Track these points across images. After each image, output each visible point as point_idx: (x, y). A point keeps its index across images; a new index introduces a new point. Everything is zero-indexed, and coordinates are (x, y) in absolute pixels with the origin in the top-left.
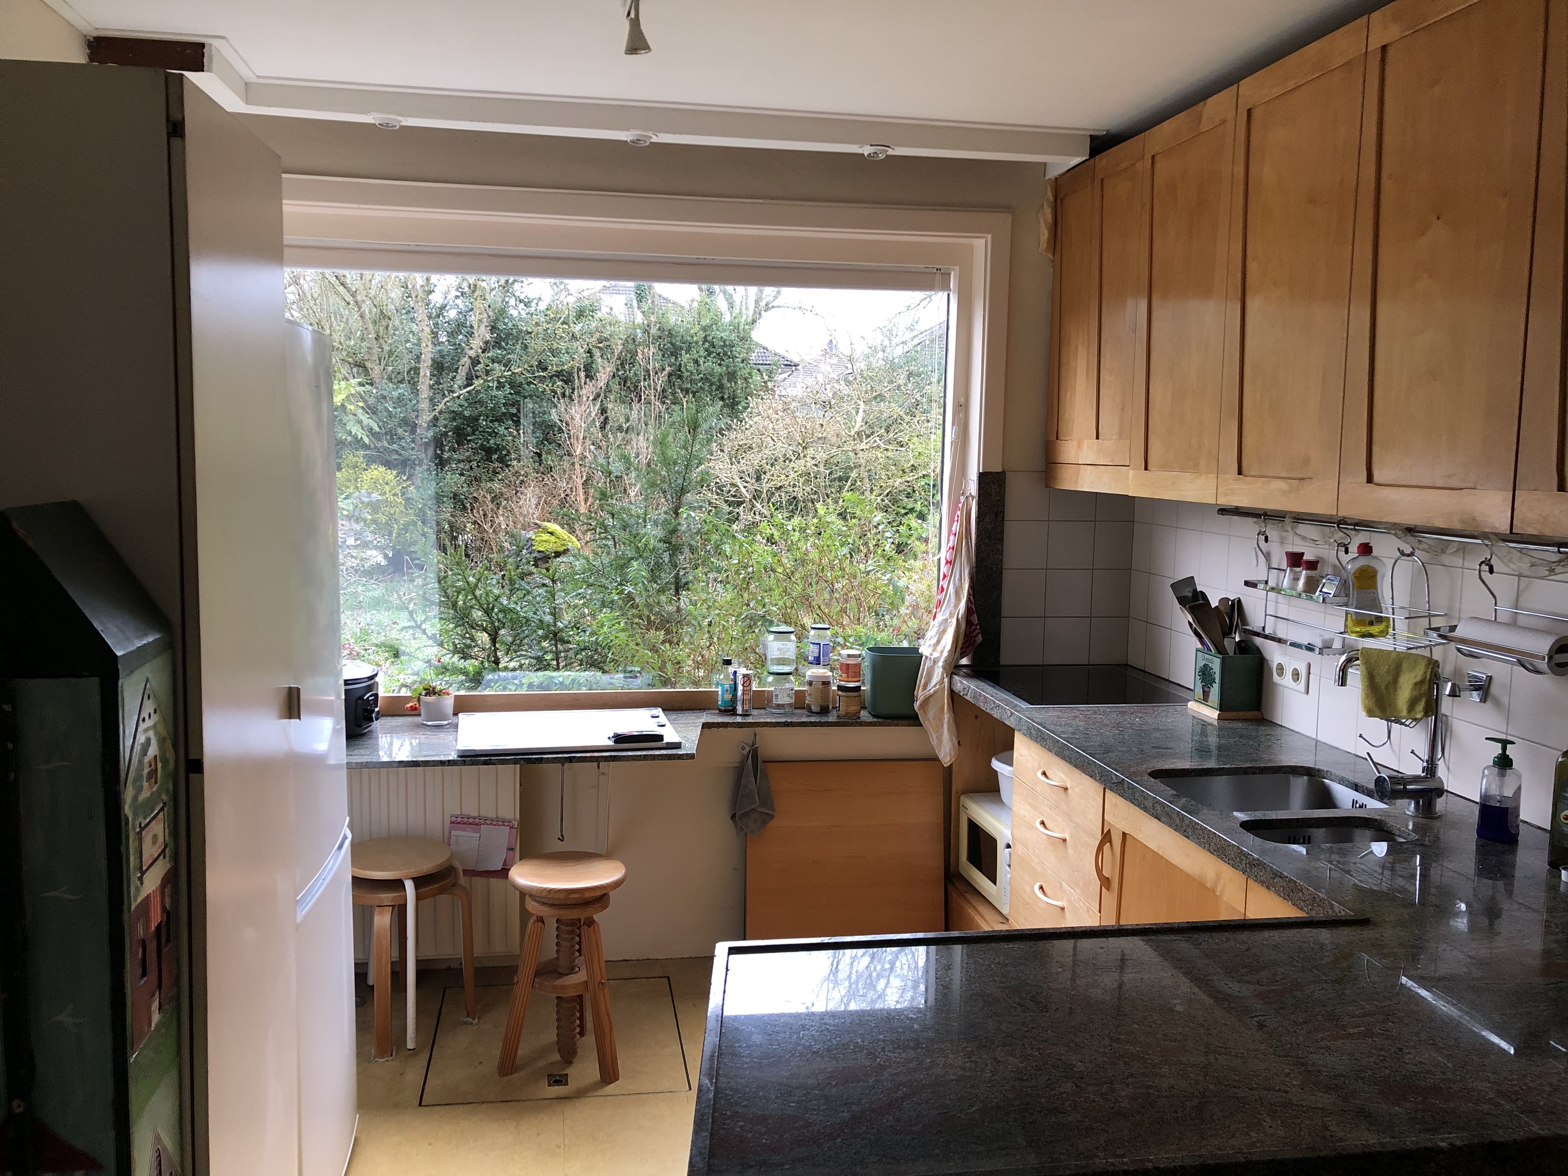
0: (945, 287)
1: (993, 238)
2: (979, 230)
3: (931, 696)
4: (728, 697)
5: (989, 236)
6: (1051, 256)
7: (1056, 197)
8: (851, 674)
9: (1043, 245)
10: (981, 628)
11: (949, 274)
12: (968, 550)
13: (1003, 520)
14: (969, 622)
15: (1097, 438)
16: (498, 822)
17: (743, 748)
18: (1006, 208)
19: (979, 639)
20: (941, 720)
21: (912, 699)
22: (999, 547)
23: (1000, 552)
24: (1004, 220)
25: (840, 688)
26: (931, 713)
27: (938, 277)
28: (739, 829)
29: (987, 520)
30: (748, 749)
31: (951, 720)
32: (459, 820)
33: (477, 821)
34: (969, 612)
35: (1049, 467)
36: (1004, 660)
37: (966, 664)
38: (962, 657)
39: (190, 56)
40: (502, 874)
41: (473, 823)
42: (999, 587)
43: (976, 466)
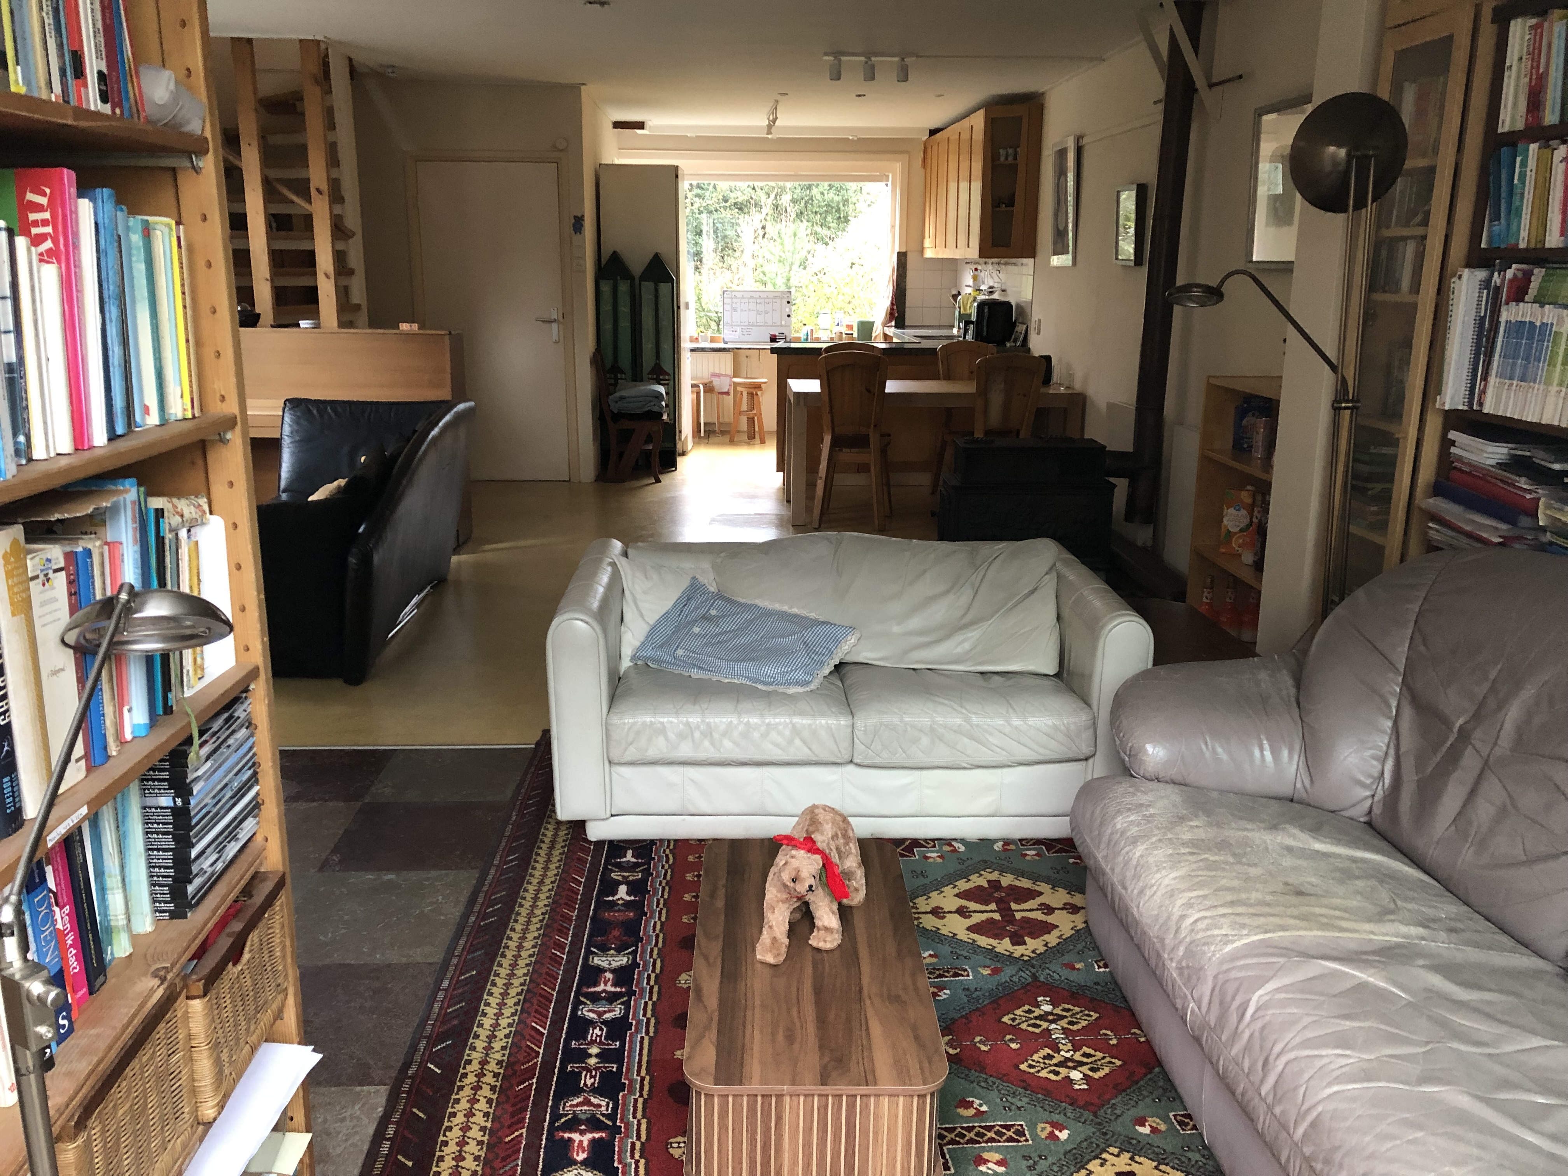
0: (887, 181)
2: (898, 161)
3: (877, 335)
4: (805, 337)
5: (901, 163)
7: (922, 148)
8: (850, 328)
9: (920, 166)
10: (897, 310)
11: (888, 176)
12: (893, 282)
13: (906, 270)
14: (892, 309)
15: (929, 238)
16: (726, 375)
18: (907, 152)
19: (896, 316)
21: (871, 337)
22: (905, 280)
23: (905, 282)
24: (907, 157)
25: (846, 334)
27: (885, 177)
29: (900, 270)
32: (713, 374)
34: (892, 304)
35: (922, 250)
36: (907, 323)
37: (893, 323)
38: (890, 321)
39: (641, 125)
40: (727, 393)
41: (718, 376)
42: (905, 295)
43: (897, 250)
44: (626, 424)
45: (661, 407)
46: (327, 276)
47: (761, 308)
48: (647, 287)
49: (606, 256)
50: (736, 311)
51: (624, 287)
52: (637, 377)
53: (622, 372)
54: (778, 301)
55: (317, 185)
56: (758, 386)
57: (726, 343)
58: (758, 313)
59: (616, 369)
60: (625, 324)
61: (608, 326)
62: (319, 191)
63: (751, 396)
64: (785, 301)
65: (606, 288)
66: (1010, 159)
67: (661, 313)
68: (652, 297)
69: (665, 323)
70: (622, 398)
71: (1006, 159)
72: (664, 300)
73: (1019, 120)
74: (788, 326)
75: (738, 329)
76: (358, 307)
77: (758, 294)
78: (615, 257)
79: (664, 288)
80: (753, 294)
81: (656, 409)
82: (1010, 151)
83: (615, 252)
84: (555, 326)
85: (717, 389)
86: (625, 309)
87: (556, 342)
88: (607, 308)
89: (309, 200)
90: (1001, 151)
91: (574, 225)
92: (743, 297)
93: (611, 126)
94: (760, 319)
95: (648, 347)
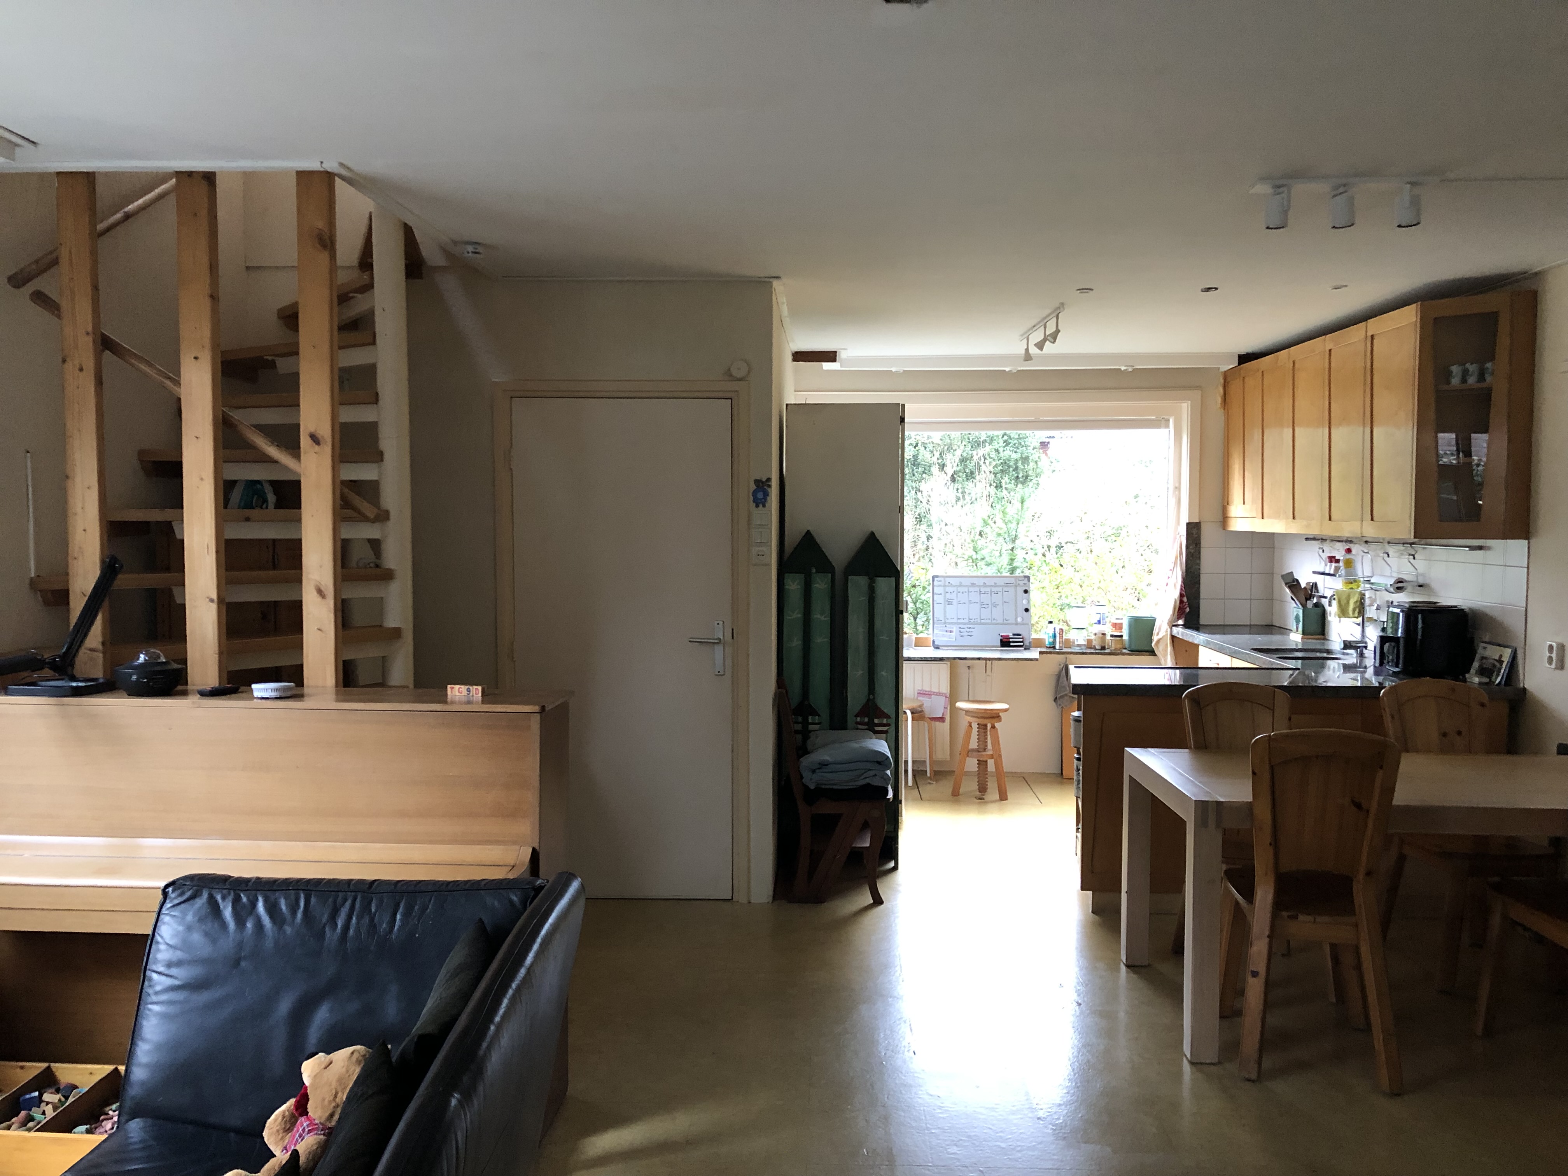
0: (1167, 426)
1: (1191, 403)
2: (1184, 399)
3: (1161, 639)
4: (1051, 640)
5: (1190, 402)
6: (1223, 411)
7: (1225, 382)
8: (1117, 628)
9: (1219, 405)
10: (1188, 604)
11: (1169, 420)
12: (1181, 564)
13: (1200, 548)
14: (1181, 602)
15: (1244, 504)
16: (939, 694)
17: (1060, 665)
18: (1198, 387)
19: (1188, 610)
20: (1166, 651)
21: (1151, 641)
22: (1198, 562)
23: (1199, 564)
24: (1197, 394)
25: (1112, 636)
26: (1161, 647)
27: (1163, 422)
28: (1058, 705)
29: (1191, 547)
30: (1062, 665)
31: (1172, 652)
32: (922, 692)
33: (930, 693)
34: (1181, 595)
35: (1224, 519)
36: (1202, 622)
37: (1181, 622)
38: (1179, 618)
39: (831, 356)
40: (942, 719)
41: (928, 694)
42: (1199, 583)
43: (1185, 519)
44: (827, 808)
45: (886, 779)
46: (320, 592)
47: (986, 599)
48: (858, 585)
49: (793, 538)
50: (950, 603)
51: (821, 584)
52: (838, 722)
53: (814, 713)
54: (1012, 590)
55: (312, 429)
56: (995, 716)
57: (937, 648)
58: (983, 606)
59: (804, 709)
60: (821, 640)
61: (795, 643)
62: (315, 439)
63: (983, 727)
64: (1020, 590)
65: (794, 585)
66: (1472, 380)
67: (878, 623)
68: (864, 599)
69: (884, 637)
70: (823, 765)
71: (1464, 380)
72: (883, 604)
73: (1492, 318)
74: (1029, 625)
75: (955, 629)
76: (396, 633)
77: (982, 581)
78: (809, 540)
79: (883, 585)
80: (975, 581)
81: (876, 782)
82: (1472, 368)
83: (808, 532)
84: (719, 649)
85: (928, 713)
86: (821, 617)
87: (720, 675)
88: (794, 615)
89: (297, 456)
90: (1455, 369)
91: (755, 493)
92: (961, 585)
93: (790, 357)
94: (986, 613)
95: (856, 673)
